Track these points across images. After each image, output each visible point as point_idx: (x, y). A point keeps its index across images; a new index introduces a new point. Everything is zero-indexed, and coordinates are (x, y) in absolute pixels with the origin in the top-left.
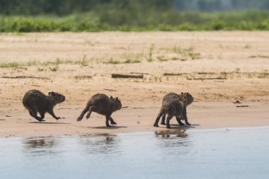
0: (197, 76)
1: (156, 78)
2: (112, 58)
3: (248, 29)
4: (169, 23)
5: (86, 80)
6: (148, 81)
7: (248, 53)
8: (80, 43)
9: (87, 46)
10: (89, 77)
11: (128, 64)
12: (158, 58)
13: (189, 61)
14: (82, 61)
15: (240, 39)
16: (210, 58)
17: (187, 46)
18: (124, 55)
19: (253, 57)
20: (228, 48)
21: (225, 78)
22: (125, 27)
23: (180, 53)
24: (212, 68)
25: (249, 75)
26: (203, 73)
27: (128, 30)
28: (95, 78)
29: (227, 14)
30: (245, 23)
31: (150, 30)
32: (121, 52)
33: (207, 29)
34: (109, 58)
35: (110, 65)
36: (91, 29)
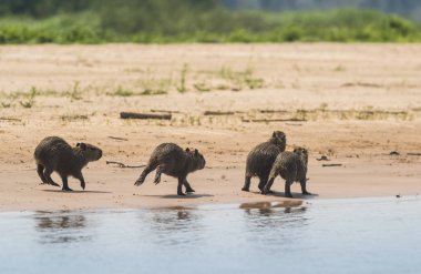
0: (259, 116)
1: (192, 120)
2: (120, 88)
3: (341, 40)
4: (212, 31)
5: (80, 122)
6: (179, 123)
7: (341, 79)
8: (69, 63)
9: (80, 66)
10: (84, 117)
11: (146, 97)
12: (196, 86)
13: (246, 92)
14: (72, 91)
15: (327, 56)
16: (280, 86)
17: (242, 68)
18: (140, 82)
19: (349, 85)
20: (308, 70)
21: (304, 120)
22: (142, 36)
23: (232, 78)
24: (283, 104)
25: (343, 115)
26: (268, 112)
27: (147, 41)
28: (93, 119)
29: (306, 15)
30: (335, 31)
31: (183, 40)
32: (136, 77)
33: (274, 40)
34: (116, 86)
35: (117, 98)
36: (88, 40)
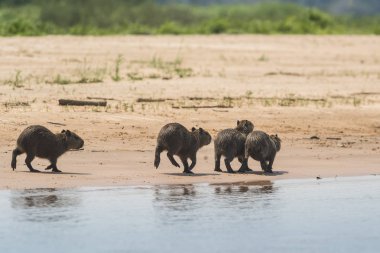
0: (188, 103)
1: (126, 106)
2: (59, 76)
3: (265, 32)
4: (144, 23)
5: (21, 109)
6: (113, 109)
7: (264, 68)
8: (12, 53)
9: (22, 57)
10: (25, 104)
11: (83, 85)
12: (129, 75)
13: (176, 81)
14: (14, 79)
15: (251, 47)
16: (208, 75)
17: (171, 57)
18: (78, 71)
19: (272, 74)
20: (233, 60)
21: (230, 107)
22: (79, 28)
23: (162, 68)
24: (210, 91)
25: (267, 102)
26: (197, 99)
27: (83, 33)
28: (33, 105)
29: (231, 9)
30: (259, 23)
31: (117, 32)
32: (73, 66)
33: (202, 32)
34: (55, 75)
35: (56, 86)
36: (29, 32)
